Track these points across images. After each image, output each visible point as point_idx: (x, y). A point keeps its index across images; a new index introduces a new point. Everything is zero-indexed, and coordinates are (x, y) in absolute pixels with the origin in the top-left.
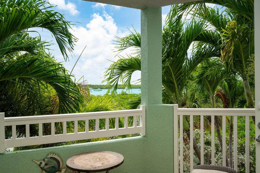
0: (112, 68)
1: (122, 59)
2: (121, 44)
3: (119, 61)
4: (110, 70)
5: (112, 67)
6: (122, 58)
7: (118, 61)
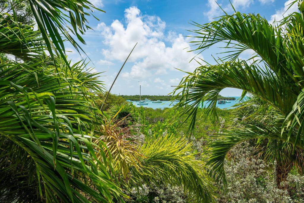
0: (185, 85)
1: (205, 67)
2: (203, 36)
3: (199, 71)
4: (182, 89)
5: (185, 82)
6: (204, 64)
7: (195, 71)
